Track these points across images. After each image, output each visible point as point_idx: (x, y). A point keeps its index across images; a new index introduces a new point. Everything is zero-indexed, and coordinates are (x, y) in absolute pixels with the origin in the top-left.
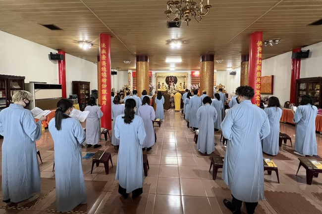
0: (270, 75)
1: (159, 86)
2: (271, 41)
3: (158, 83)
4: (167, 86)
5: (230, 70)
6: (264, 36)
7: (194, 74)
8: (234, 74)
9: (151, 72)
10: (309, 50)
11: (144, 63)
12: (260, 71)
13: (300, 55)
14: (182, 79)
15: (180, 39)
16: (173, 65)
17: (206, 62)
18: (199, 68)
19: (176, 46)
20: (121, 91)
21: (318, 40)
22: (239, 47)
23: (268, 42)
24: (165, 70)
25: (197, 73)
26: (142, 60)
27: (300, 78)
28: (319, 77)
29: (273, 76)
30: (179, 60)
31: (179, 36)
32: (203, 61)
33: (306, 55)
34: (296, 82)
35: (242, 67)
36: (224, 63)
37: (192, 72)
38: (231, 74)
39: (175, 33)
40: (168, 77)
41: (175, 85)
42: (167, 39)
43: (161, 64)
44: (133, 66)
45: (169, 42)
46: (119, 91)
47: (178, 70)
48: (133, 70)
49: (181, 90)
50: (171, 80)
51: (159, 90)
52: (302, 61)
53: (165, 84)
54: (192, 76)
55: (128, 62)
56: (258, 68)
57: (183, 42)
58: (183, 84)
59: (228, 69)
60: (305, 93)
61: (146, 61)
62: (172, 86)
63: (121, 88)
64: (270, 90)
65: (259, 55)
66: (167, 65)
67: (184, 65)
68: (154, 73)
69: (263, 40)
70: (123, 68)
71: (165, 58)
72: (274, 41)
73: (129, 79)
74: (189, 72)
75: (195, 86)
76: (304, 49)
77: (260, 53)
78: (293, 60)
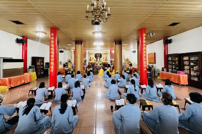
0: (153, 53)
1: (90, 60)
2: (151, 34)
3: (90, 58)
5: (133, 50)
6: (147, 31)
7: (112, 52)
8: (134, 52)
9: (86, 51)
10: (171, 39)
11: (80, 45)
12: (146, 50)
13: (167, 42)
14: (105, 55)
15: (100, 32)
16: (99, 47)
18: (114, 48)
19: (98, 35)
20: (66, 63)
21: (176, 34)
22: (135, 36)
23: (149, 34)
24: (94, 50)
26: (79, 44)
27: (169, 54)
28: (177, 54)
29: (155, 53)
30: (102, 44)
31: (100, 30)
32: (116, 44)
33: (170, 41)
34: (166, 56)
35: (138, 48)
36: (128, 46)
37: (111, 51)
39: (97, 28)
40: (96, 54)
42: (93, 31)
43: (91, 46)
44: (74, 47)
45: (94, 33)
47: (104, 50)
48: (74, 49)
49: (104, 62)
50: (98, 56)
51: (90, 62)
52: (169, 45)
53: (95, 58)
54: (111, 53)
55: (70, 45)
56: (144, 49)
57: (102, 33)
58: (105, 58)
59: (131, 49)
60: (171, 62)
62: (98, 60)
63: (66, 61)
64: (154, 61)
65: (144, 41)
66: (95, 46)
67: (106, 46)
69: (147, 33)
70: (67, 48)
71: (93, 42)
72: (153, 34)
73: (71, 55)
74: (109, 51)
75: (112, 59)
76: (169, 38)
77: (145, 40)
78: (164, 44)
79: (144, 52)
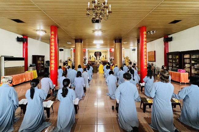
0: (153, 51)
1: (90, 58)
2: (151, 32)
3: (90, 56)
4: (95, 57)
5: (133, 48)
6: (147, 29)
7: (111, 50)
8: (134, 50)
9: (85, 49)
10: (172, 37)
11: (80, 44)
12: (146, 48)
13: (167, 40)
14: (104, 53)
15: (100, 30)
16: (98, 45)
17: (117, 43)
18: (113, 47)
19: (98, 33)
20: (66, 61)
21: (177, 31)
22: (135, 35)
23: (150, 32)
24: (94, 48)
25: (113, 50)
26: (78, 42)
27: (169, 52)
28: (178, 52)
29: (155, 51)
30: (102, 42)
31: (100, 28)
32: (115, 42)
33: (171, 39)
34: (167, 54)
35: (137, 46)
36: (128, 44)
37: (110, 49)
38: (133, 50)
39: (97, 26)
40: (96, 52)
41: (100, 57)
42: (93, 29)
43: (91, 45)
44: (74, 46)
45: (94, 31)
46: (65, 61)
47: (102, 48)
48: (74, 48)
49: (103, 60)
52: (169, 43)
54: (110, 51)
55: (70, 43)
56: (144, 47)
57: (102, 31)
58: (105, 56)
59: (131, 47)
60: (171, 60)
61: (81, 42)
62: (98, 58)
63: (66, 59)
64: (154, 59)
65: (145, 39)
66: (95, 45)
67: (105, 45)
68: (87, 50)
69: (147, 31)
70: (67, 47)
71: (93, 41)
72: (153, 31)
73: (71, 53)
74: (109, 49)
75: (112, 58)
76: (170, 36)
78: (165, 42)
79: (144, 50)
